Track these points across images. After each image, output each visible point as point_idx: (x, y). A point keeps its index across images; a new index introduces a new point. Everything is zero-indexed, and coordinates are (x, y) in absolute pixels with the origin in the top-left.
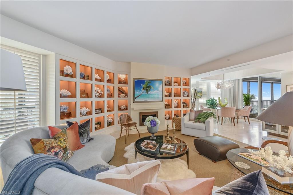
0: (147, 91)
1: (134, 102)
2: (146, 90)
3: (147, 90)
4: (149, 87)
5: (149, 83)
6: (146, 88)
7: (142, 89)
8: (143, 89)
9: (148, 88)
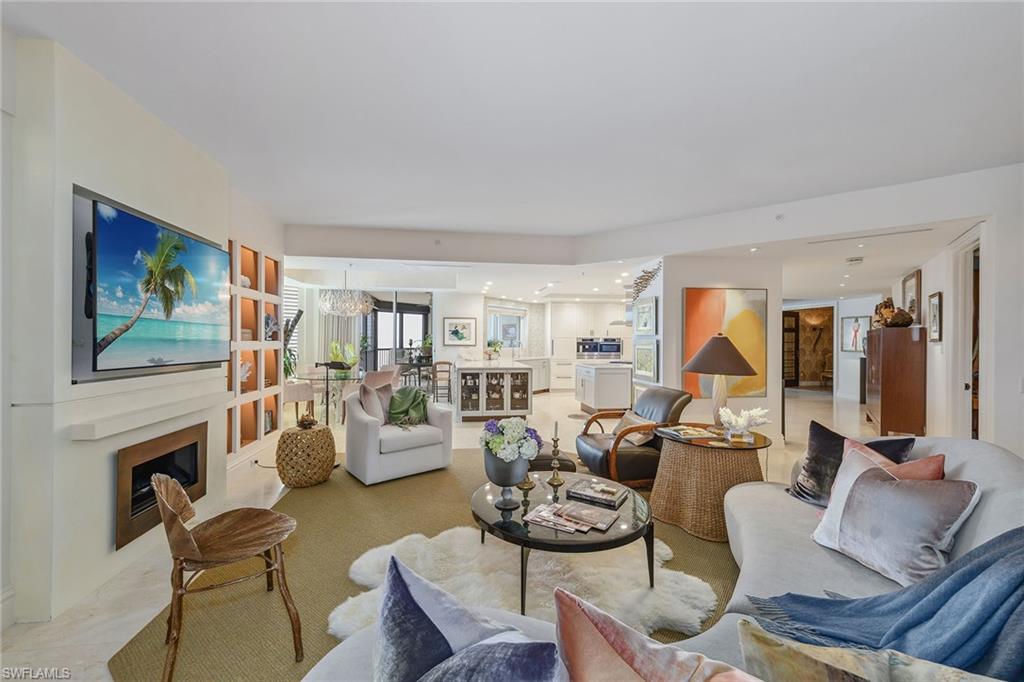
0: (168, 301)
1: (74, 383)
2: (160, 295)
3: (166, 291)
4: (177, 275)
5: (176, 248)
6: (163, 280)
7: (140, 287)
8: (148, 282)
9: (169, 285)
